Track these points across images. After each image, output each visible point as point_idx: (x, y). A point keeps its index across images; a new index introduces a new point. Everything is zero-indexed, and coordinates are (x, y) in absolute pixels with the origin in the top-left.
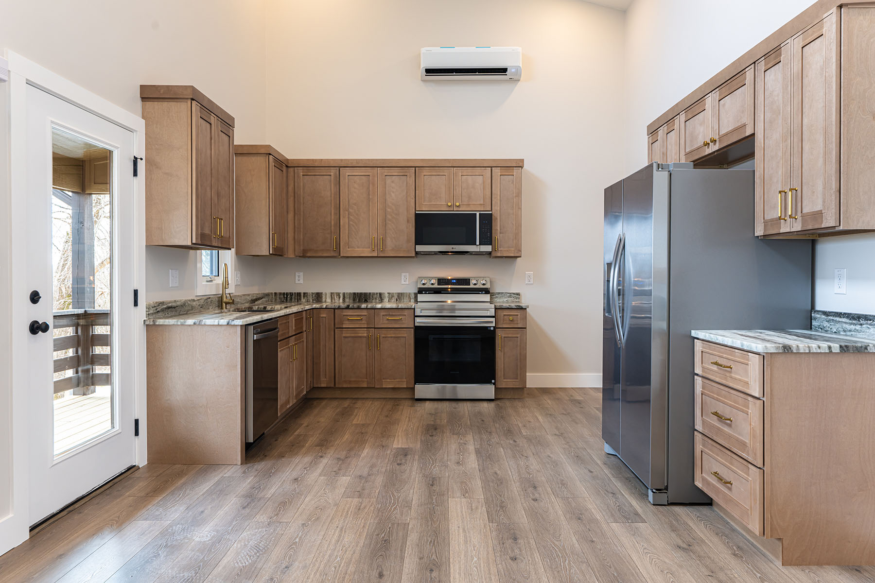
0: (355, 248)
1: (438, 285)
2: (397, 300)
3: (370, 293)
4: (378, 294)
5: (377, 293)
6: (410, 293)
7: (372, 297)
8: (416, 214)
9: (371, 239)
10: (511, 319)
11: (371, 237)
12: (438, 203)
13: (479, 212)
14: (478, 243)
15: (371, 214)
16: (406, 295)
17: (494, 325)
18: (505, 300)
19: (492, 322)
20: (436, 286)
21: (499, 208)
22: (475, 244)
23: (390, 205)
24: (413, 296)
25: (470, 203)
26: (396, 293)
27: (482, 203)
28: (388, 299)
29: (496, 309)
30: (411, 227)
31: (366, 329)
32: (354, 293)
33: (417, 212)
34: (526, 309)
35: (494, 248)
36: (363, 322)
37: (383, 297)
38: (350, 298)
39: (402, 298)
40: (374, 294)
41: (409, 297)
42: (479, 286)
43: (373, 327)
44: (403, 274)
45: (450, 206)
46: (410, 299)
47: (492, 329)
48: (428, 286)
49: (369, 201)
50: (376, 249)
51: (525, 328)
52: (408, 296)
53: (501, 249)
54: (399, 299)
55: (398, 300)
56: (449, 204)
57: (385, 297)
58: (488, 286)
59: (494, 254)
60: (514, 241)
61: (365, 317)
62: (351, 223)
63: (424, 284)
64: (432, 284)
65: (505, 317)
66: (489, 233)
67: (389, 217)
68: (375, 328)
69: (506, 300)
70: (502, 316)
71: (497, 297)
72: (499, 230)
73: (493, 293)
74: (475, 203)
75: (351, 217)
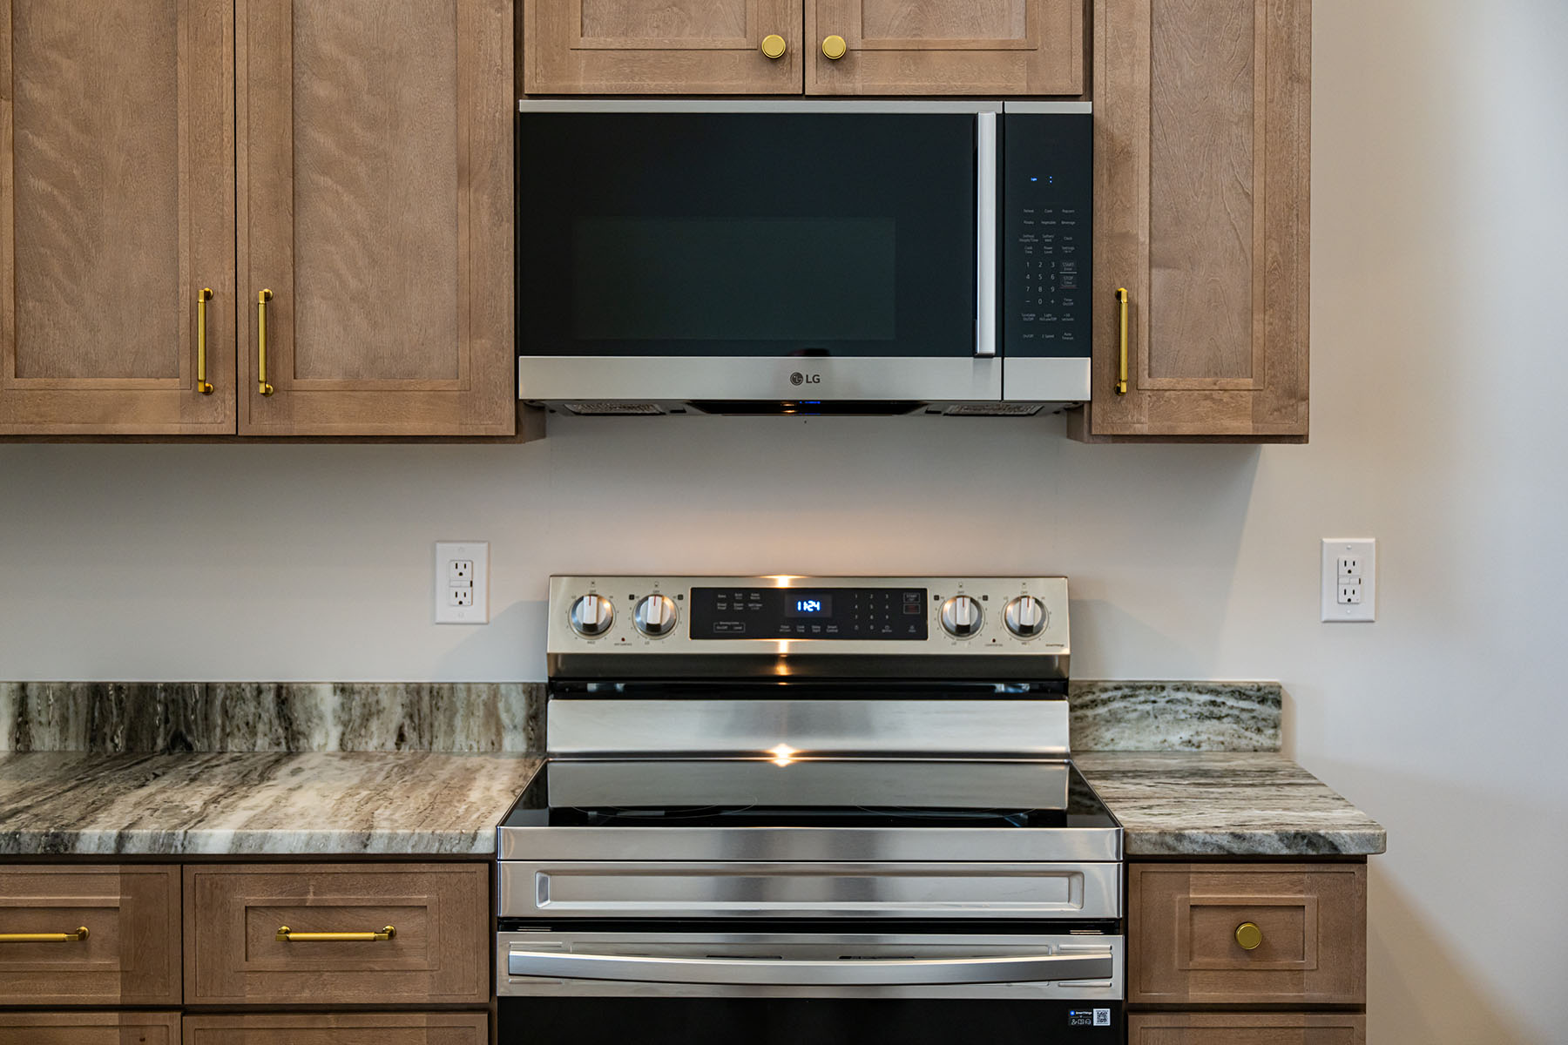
0: (70, 376)
1: (696, 634)
2: (401, 738)
3: (208, 688)
4: (269, 699)
5: (259, 690)
6: (494, 689)
7: (225, 712)
8: (524, 123)
9: (185, 305)
10: (1252, 944)
11: (184, 290)
12: (689, 39)
13: (997, 106)
14: (987, 339)
15: (183, 124)
16: (469, 705)
17: (1112, 988)
18: (1177, 737)
19: (1097, 970)
20: (680, 643)
21: (1142, 78)
22: (965, 345)
23: (328, 48)
24: (515, 708)
25: (930, 38)
26: (394, 687)
27: (1017, 35)
28: (335, 733)
29: (1130, 860)
30: (485, 218)
31: (113, 1018)
32: (97, 691)
33: (526, 106)
34: (1361, 860)
35: (1107, 371)
36: (97, 962)
37: (299, 713)
38: (64, 720)
39: (441, 718)
40: (235, 692)
41: (492, 715)
42: (993, 642)
43: (175, 1000)
44: (447, 552)
45: (774, 60)
46: (500, 729)
47: (1101, 1018)
48: (625, 640)
49: (173, 22)
50: (224, 377)
51: (1359, 1009)
52: (480, 712)
53: (1163, 382)
54: (418, 729)
55: (411, 735)
56: (774, 45)
57: (313, 715)
58: (1053, 643)
59: (1102, 420)
60: (1258, 326)
61: (112, 920)
62: (39, 185)
63: (591, 630)
64: (654, 630)
65: (1202, 922)
66: (1068, 266)
67: (321, 139)
68: (185, 1010)
69: (1186, 735)
70: (1178, 911)
71: (1115, 719)
72: (1144, 238)
73: (1091, 686)
74: (966, 38)
75: (40, 143)
